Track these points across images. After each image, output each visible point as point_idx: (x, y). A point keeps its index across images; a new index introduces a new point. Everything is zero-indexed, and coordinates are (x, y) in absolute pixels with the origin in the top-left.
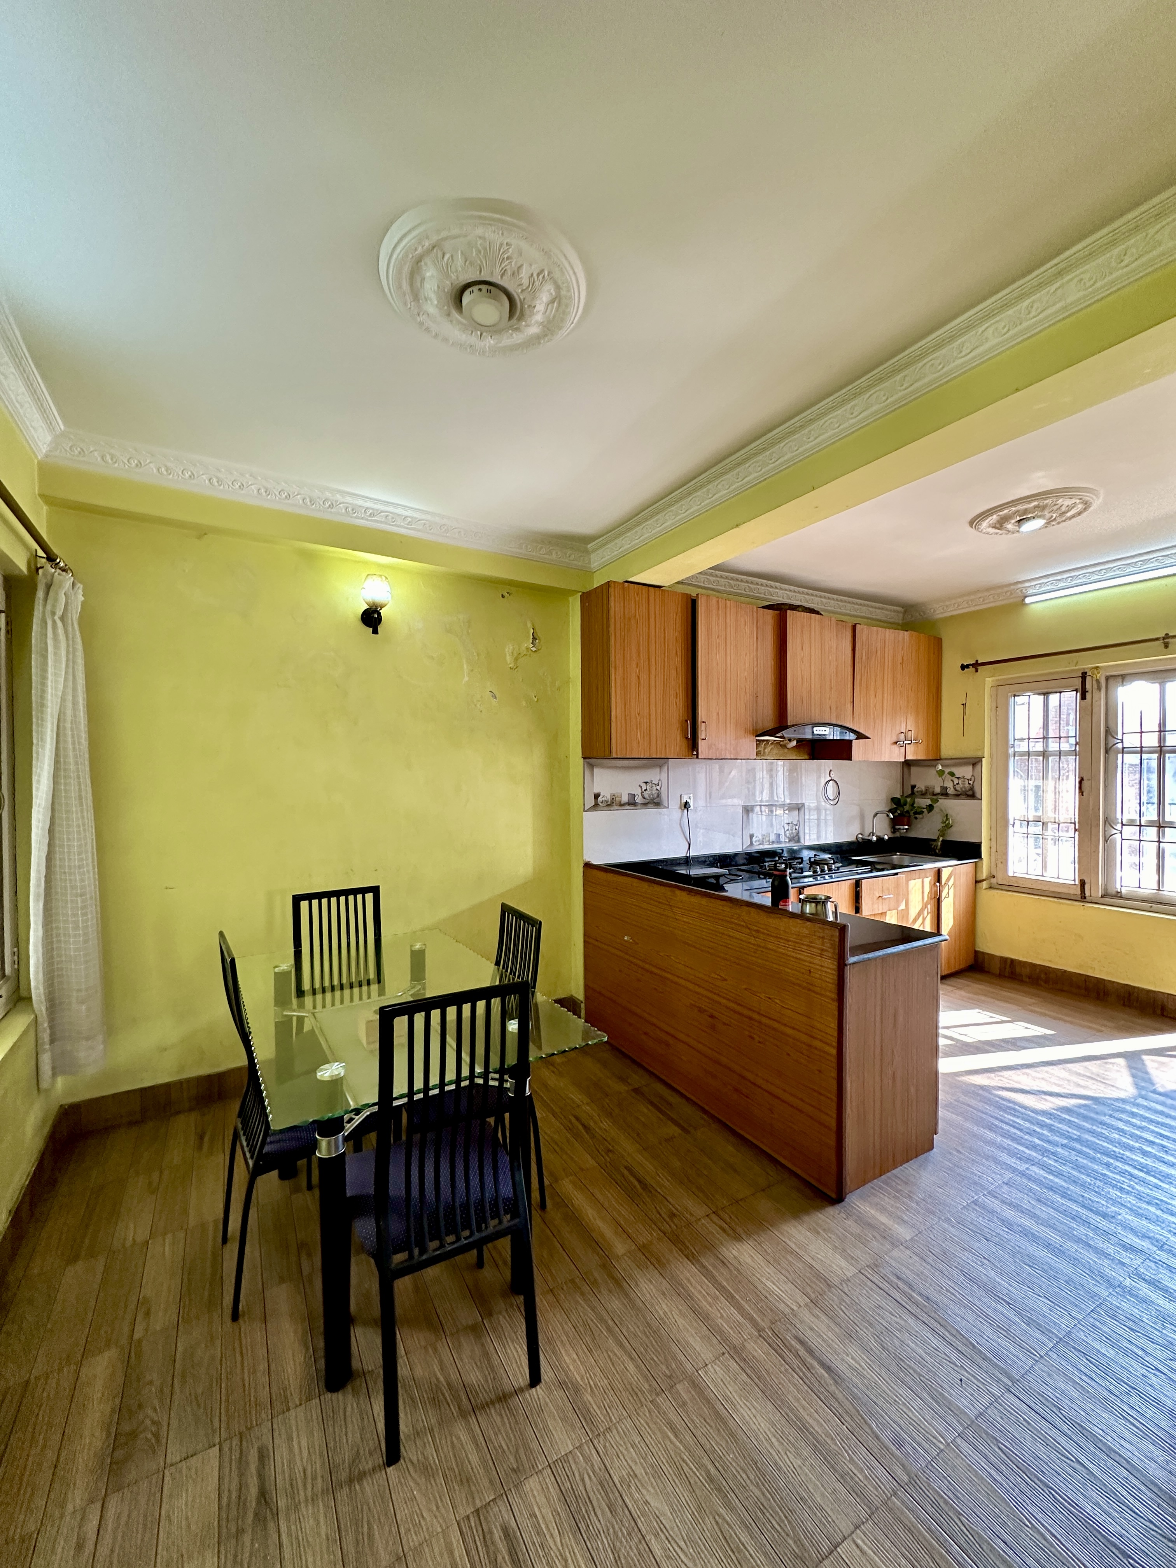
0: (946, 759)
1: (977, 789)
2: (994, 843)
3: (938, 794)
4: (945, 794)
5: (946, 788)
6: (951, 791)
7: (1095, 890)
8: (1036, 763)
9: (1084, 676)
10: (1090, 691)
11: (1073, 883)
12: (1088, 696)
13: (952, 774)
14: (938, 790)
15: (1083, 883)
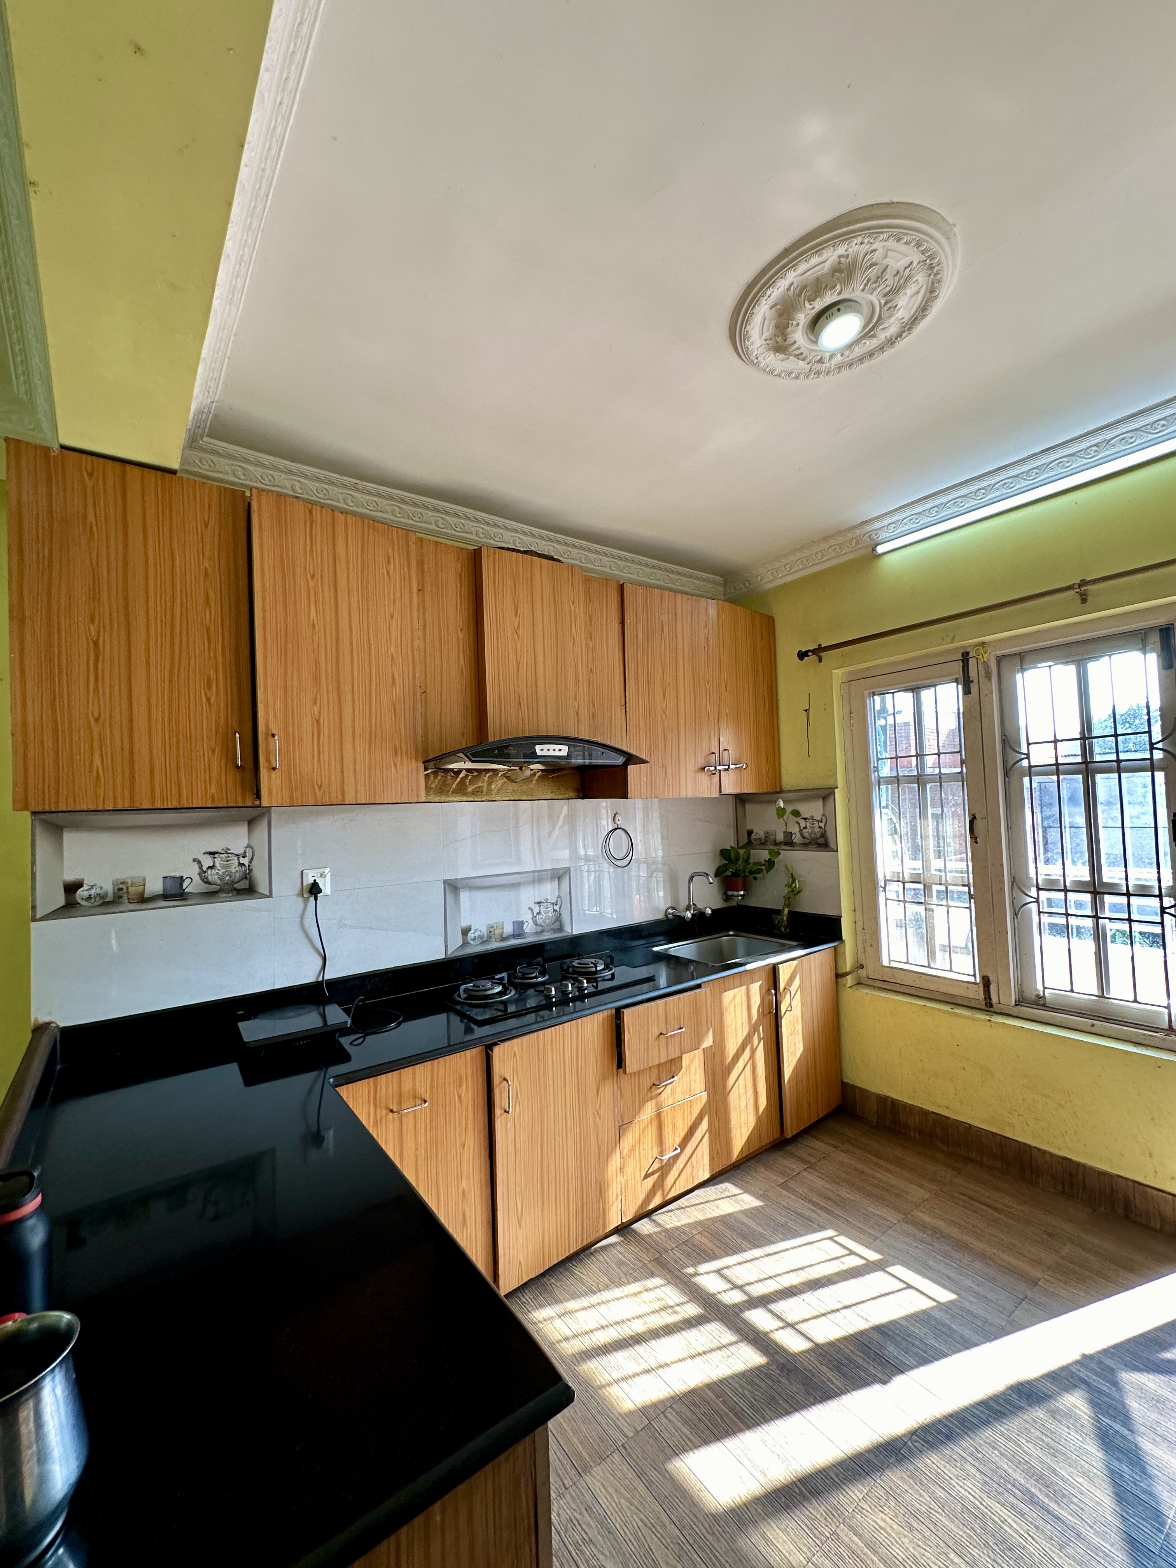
0: (789, 791)
1: (830, 835)
2: (859, 917)
3: (780, 844)
4: (789, 843)
5: (791, 834)
6: (797, 839)
7: (1006, 996)
8: (908, 792)
9: (965, 658)
10: (976, 681)
11: (972, 979)
12: (974, 688)
13: (796, 813)
14: (780, 837)
15: (986, 982)
